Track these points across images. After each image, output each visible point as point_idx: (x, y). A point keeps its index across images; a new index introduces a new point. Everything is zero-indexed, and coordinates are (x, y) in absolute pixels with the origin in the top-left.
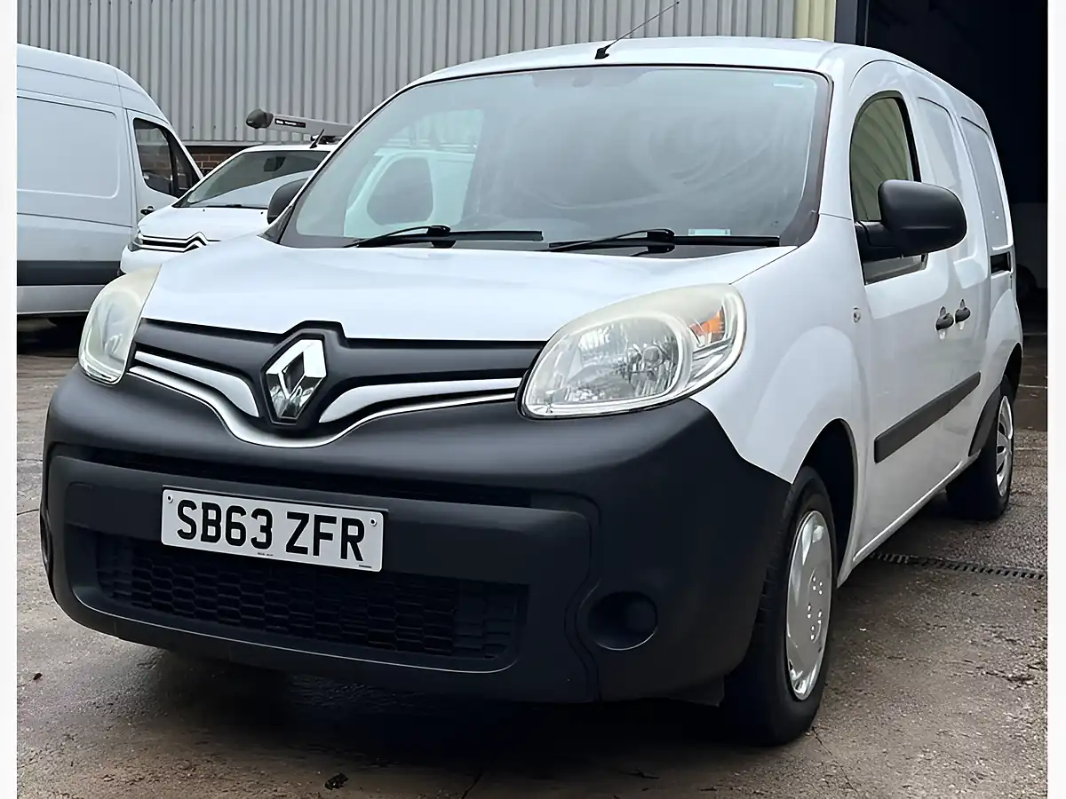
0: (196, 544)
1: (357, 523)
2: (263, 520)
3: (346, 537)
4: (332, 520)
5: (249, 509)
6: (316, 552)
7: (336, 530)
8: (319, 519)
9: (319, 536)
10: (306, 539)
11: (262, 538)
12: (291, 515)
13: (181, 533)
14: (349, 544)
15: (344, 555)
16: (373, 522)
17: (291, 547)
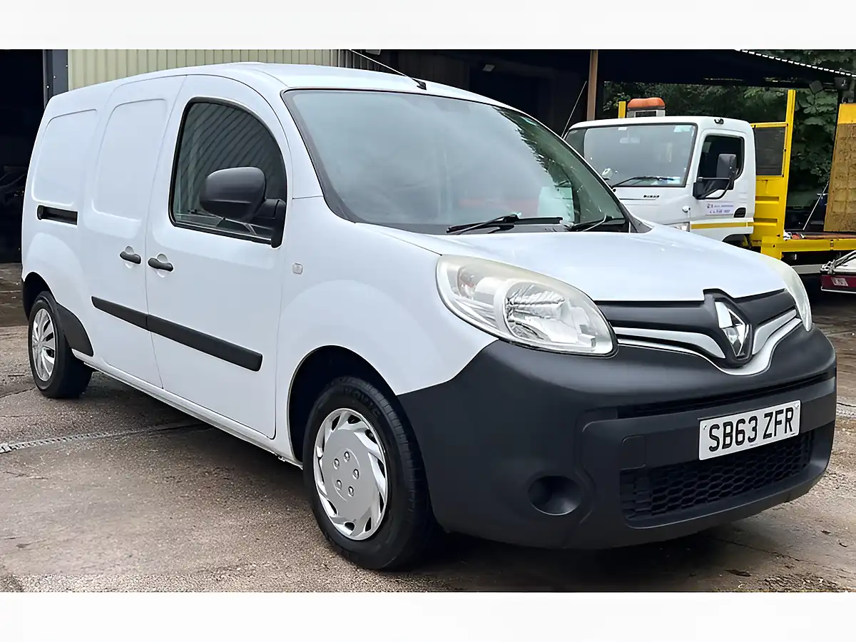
0: (720, 452)
1: (791, 410)
2: (753, 423)
3: (787, 420)
4: (782, 412)
5: (747, 419)
6: (775, 434)
7: (783, 417)
8: (777, 413)
9: (777, 423)
10: (771, 428)
11: (753, 435)
12: (766, 415)
13: (711, 448)
14: (788, 423)
15: (786, 431)
16: (796, 406)
17: (766, 436)
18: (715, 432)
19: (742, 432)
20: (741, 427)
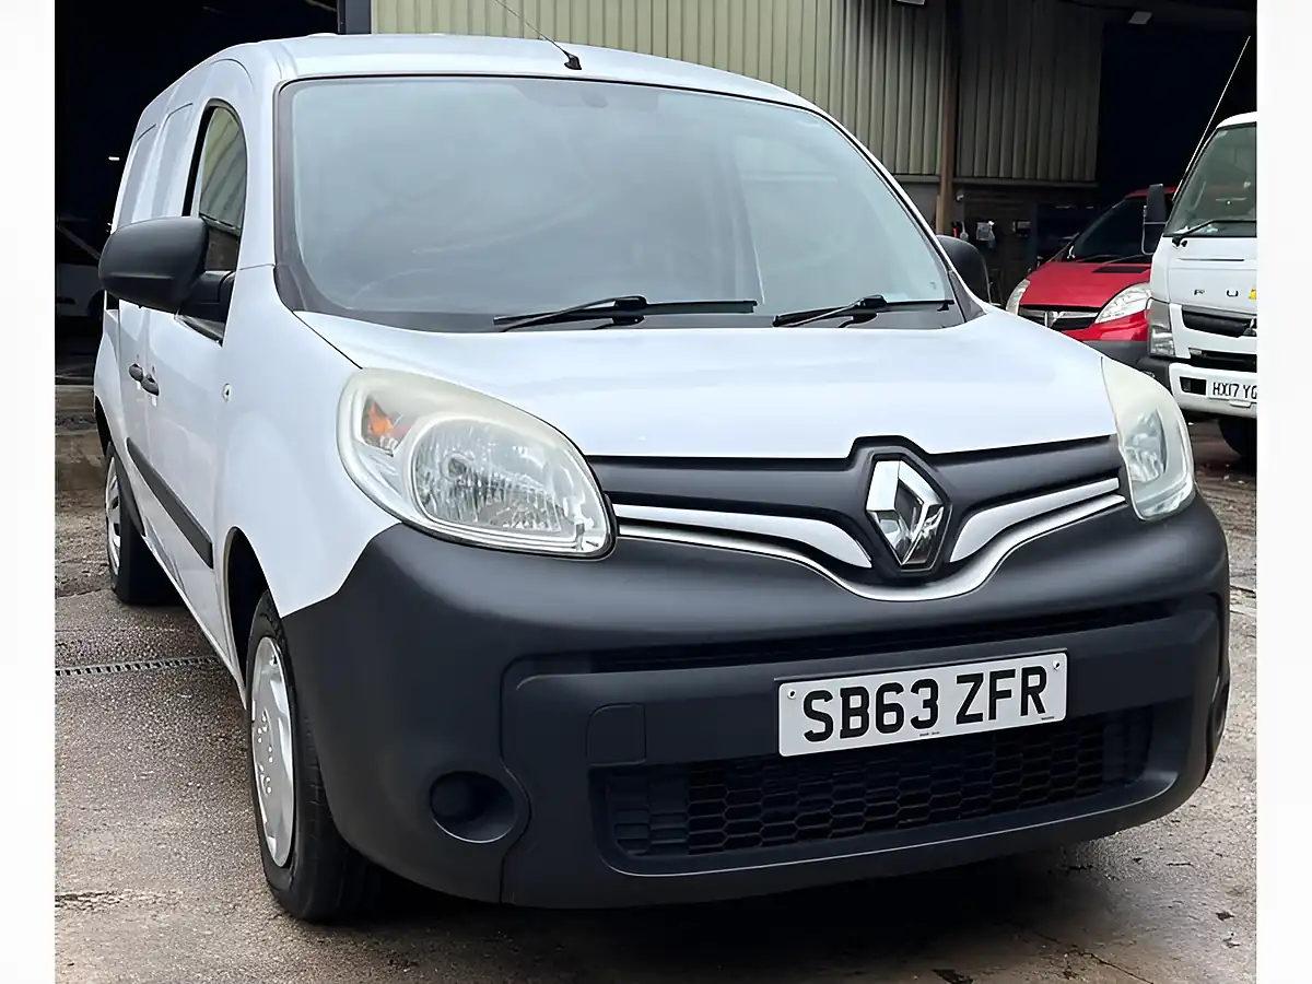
0: (835, 743)
1: (1040, 671)
2: (926, 693)
3: (1026, 690)
4: (1011, 674)
5: (907, 684)
6: (993, 716)
7: (1014, 684)
8: (995, 676)
9: (995, 695)
10: (980, 704)
11: (925, 715)
12: (962, 679)
13: (811, 736)
14: (1030, 697)
15: (1024, 711)
16: (1055, 665)
17: (963, 718)
18: (817, 705)
19: (897, 708)
20: (889, 698)
